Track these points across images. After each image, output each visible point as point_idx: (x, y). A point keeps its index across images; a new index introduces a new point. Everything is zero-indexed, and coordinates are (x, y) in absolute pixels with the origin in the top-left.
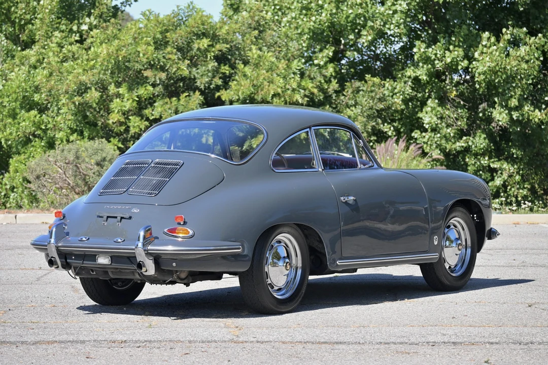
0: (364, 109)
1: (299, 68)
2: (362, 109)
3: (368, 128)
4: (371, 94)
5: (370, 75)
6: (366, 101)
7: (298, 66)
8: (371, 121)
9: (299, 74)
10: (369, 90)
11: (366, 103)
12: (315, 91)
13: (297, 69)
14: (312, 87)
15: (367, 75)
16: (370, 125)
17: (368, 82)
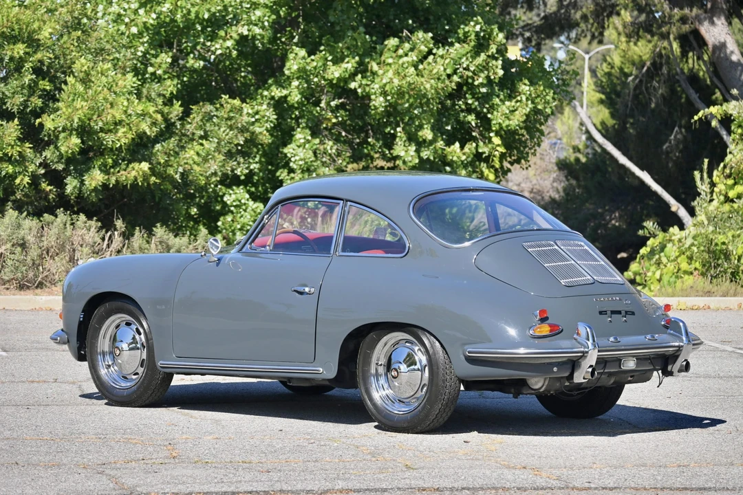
0: (223, 143)
1: (135, 85)
2: (218, 143)
3: (228, 170)
4: (229, 123)
5: (228, 96)
6: (224, 132)
7: (134, 83)
8: (231, 160)
9: (135, 94)
10: (226, 116)
11: (224, 135)
12: (159, 117)
13: (132, 87)
14: (154, 113)
15: (223, 96)
16: (230, 165)
17: (225, 105)
